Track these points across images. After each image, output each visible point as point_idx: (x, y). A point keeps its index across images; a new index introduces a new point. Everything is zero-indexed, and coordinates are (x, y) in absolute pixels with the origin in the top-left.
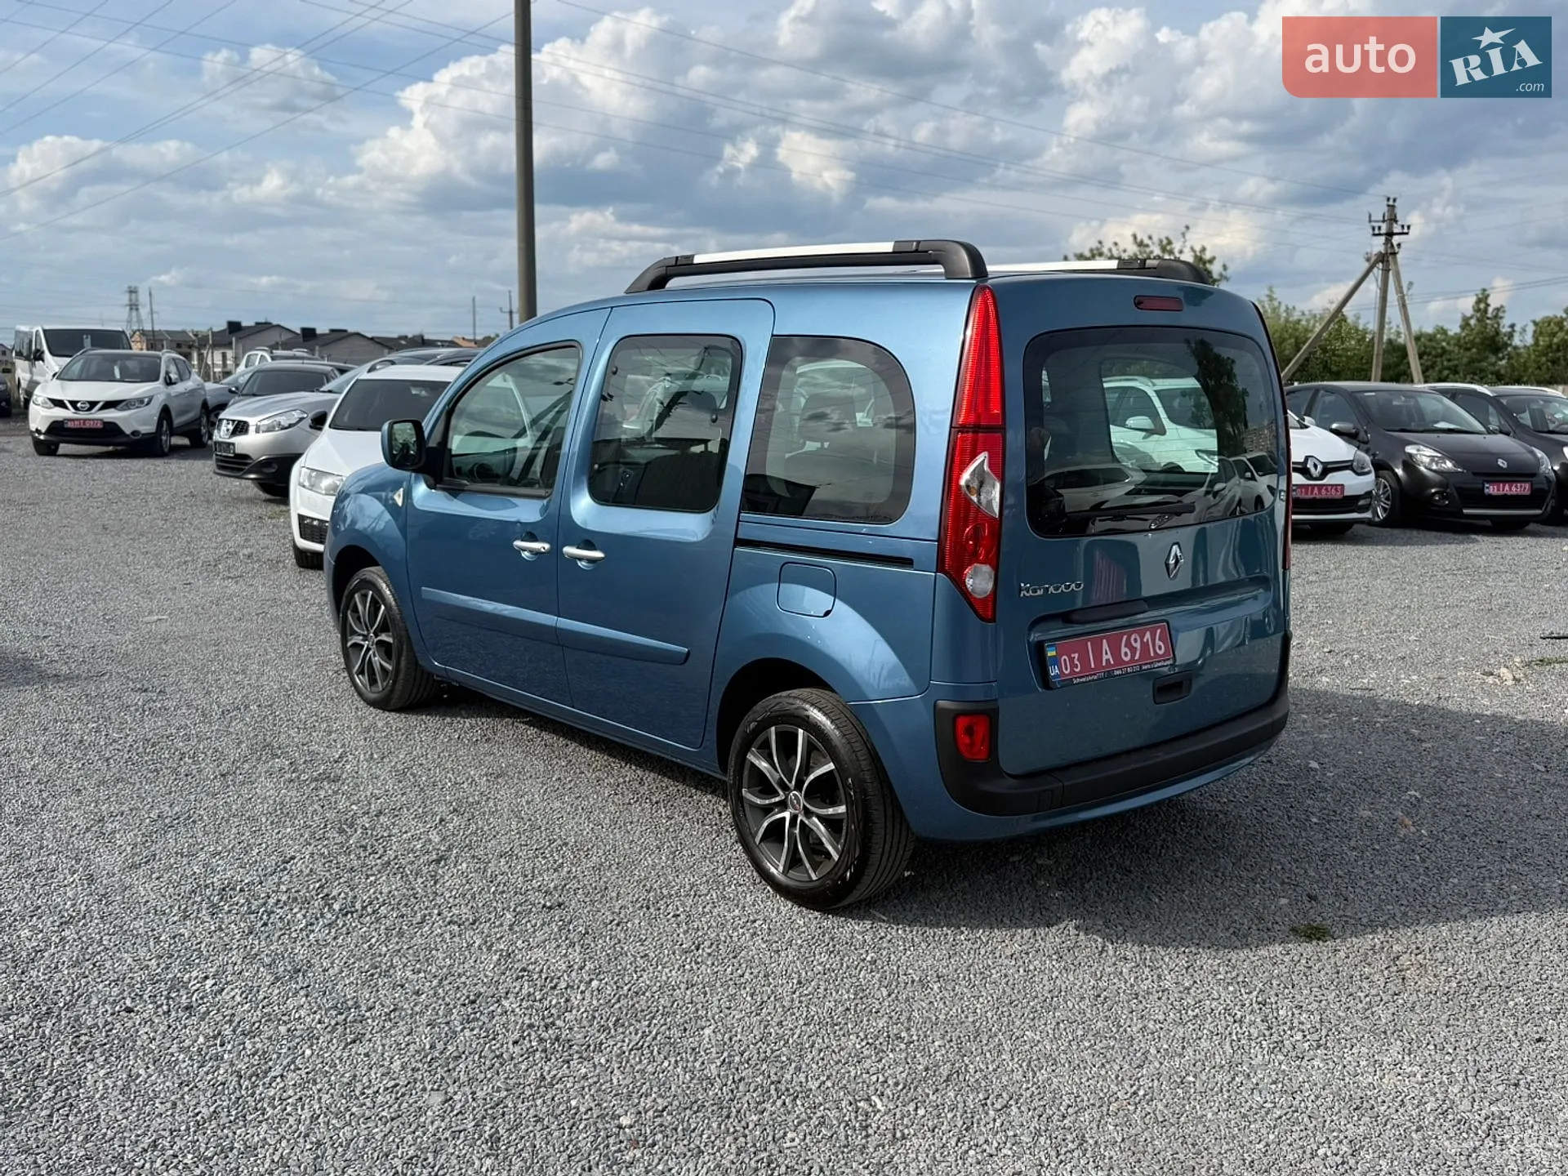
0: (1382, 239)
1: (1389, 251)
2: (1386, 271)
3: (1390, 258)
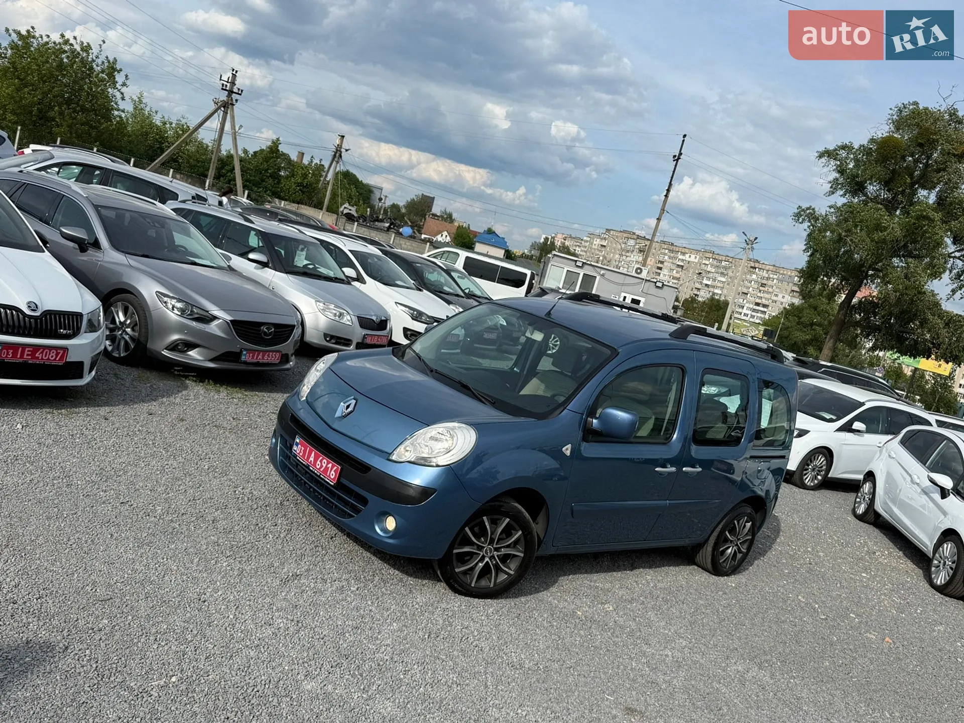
0: (226, 93)
1: (230, 102)
2: (225, 113)
3: (230, 106)
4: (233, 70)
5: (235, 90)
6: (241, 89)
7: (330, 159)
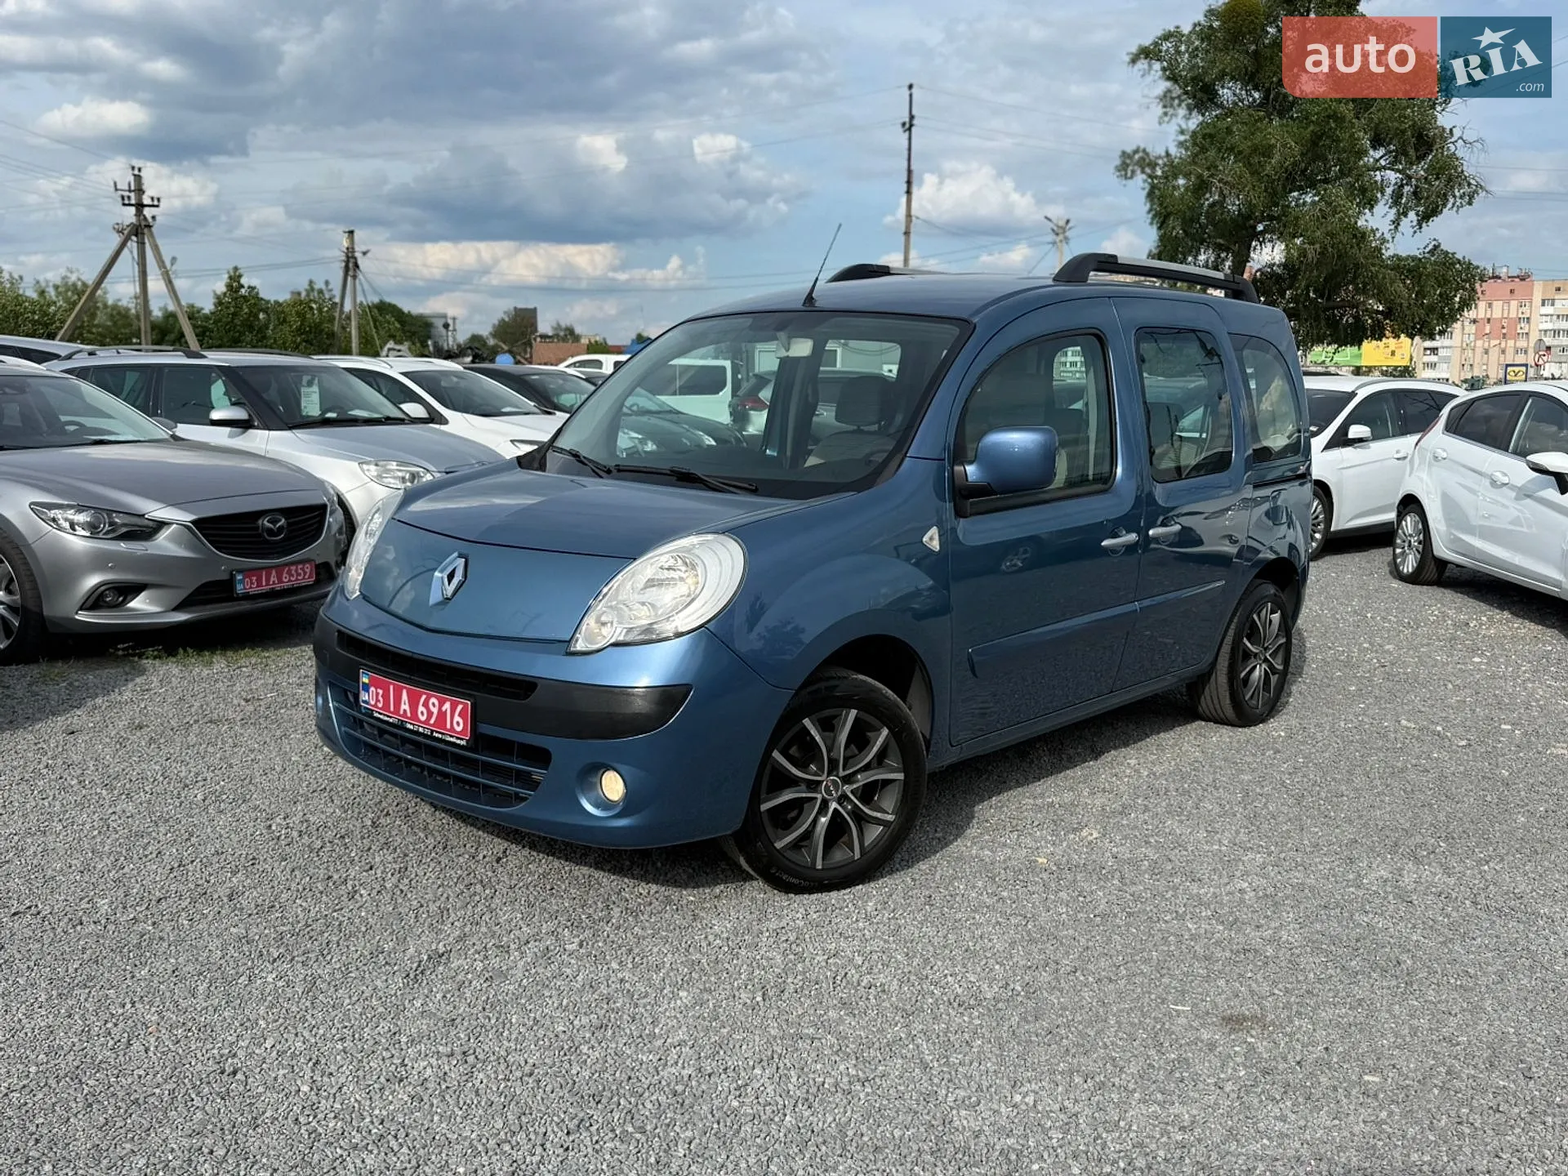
0: (133, 210)
1: (143, 223)
2: (141, 244)
3: (146, 231)
4: (133, 168)
5: (146, 201)
6: (156, 196)
7: (341, 274)
